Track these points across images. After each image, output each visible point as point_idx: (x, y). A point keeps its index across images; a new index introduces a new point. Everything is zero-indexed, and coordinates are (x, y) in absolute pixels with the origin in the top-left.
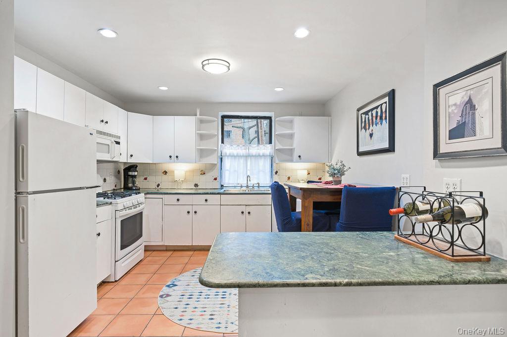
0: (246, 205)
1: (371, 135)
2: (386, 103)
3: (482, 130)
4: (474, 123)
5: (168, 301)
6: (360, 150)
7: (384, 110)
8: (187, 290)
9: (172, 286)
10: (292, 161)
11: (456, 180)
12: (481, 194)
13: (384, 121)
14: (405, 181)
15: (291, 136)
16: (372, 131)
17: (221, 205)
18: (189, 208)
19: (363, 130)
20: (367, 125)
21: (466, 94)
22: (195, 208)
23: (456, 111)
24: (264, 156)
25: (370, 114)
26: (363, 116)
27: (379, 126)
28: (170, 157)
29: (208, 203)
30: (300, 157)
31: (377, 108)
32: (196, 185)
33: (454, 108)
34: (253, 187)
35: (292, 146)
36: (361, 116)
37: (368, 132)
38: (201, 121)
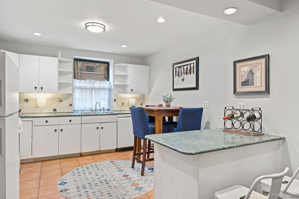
0: (100, 123)
1: (183, 80)
2: (194, 63)
3: (257, 84)
4: (253, 80)
5: (70, 193)
6: (175, 88)
7: (192, 67)
8: (77, 184)
9: (63, 184)
10: (125, 93)
11: (245, 104)
12: (260, 109)
13: (192, 73)
14: (205, 105)
15: (125, 77)
16: (184, 77)
17: (81, 124)
18: (56, 127)
19: (177, 77)
20: (180, 74)
21: (249, 68)
22: (61, 127)
23: (245, 74)
24: (104, 89)
25: (182, 68)
26: (177, 69)
27: (189, 75)
28: (36, 88)
29: (72, 122)
30: (132, 90)
31: (187, 65)
32: (55, 110)
33: (244, 73)
34: (100, 110)
35: (125, 83)
36: (176, 69)
37: (181, 78)
38: (60, 62)
